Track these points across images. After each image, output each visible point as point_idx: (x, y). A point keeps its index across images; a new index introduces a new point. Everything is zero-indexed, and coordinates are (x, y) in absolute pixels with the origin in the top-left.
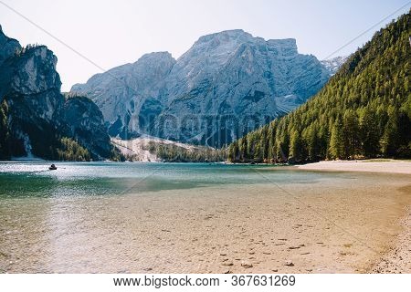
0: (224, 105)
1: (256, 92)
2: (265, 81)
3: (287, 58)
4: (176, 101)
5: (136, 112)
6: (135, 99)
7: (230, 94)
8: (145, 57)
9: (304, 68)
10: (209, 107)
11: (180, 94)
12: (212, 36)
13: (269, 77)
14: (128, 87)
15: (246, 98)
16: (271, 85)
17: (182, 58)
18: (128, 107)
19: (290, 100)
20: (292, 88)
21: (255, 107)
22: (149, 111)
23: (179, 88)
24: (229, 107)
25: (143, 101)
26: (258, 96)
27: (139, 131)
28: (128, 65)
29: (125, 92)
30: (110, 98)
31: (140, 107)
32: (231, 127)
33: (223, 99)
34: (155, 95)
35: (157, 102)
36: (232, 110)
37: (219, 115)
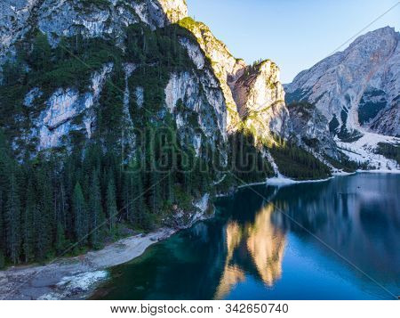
5: (355, 105)
6: (351, 92)
8: (359, 40)
18: (343, 103)
22: (370, 103)
27: (361, 130)
28: (337, 54)
29: (338, 86)
30: (322, 96)
31: (358, 101)
34: (376, 84)
35: (380, 93)
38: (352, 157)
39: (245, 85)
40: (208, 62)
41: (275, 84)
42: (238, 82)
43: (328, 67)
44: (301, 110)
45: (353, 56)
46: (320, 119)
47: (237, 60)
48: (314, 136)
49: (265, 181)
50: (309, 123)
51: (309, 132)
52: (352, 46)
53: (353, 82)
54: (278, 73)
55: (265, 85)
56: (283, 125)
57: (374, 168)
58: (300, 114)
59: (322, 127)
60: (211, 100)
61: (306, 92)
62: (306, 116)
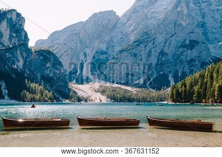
0: (162, 53)
1: (191, 41)
2: (199, 31)
4: (121, 51)
5: (89, 59)
6: (88, 51)
7: (167, 44)
8: (95, 16)
10: (149, 55)
11: (124, 45)
14: (81, 42)
15: (181, 46)
16: (205, 34)
17: (125, 15)
18: (82, 57)
21: (191, 54)
22: (99, 59)
23: (123, 41)
24: (167, 54)
25: (94, 52)
26: (193, 44)
27: (91, 77)
28: (81, 23)
29: (79, 45)
31: (92, 57)
32: (169, 72)
33: (161, 48)
34: (104, 47)
35: (105, 53)
36: (170, 57)
37: (158, 62)
38: (80, 93)
52: (90, 18)
53: (89, 44)
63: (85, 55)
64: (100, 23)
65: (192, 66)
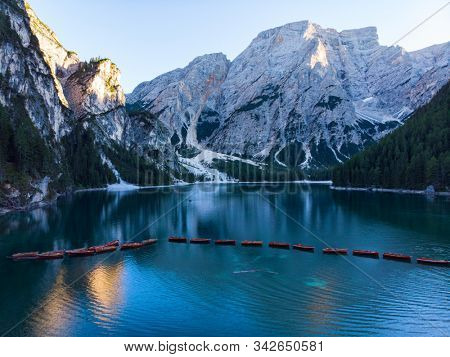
0: (293, 114)
1: (331, 98)
2: (338, 83)
3: (365, 52)
4: (237, 111)
5: (194, 122)
6: (190, 110)
7: (300, 102)
8: (197, 60)
9: (388, 63)
10: (276, 116)
11: (240, 102)
12: (273, 31)
13: (343, 77)
14: (182, 98)
15: (319, 105)
16: (346, 87)
17: (239, 59)
18: (184, 119)
19: (370, 105)
20: (373, 90)
21: (331, 115)
22: (206, 123)
23: (238, 96)
24: (300, 116)
25: (199, 111)
26: (333, 102)
27: (199, 147)
28: (178, 70)
29: (179, 103)
30: (163, 110)
31: (197, 120)
32: (303, 140)
33: (292, 107)
34: (211, 105)
35: (215, 114)
36: (303, 119)
37: (288, 126)
38: (192, 170)
39: (79, 83)
40: (34, 41)
41: (115, 87)
42: (71, 78)
43: (169, 82)
44: (142, 119)
45: (192, 74)
46: (162, 131)
47: (69, 53)
48: (157, 147)
49: (106, 186)
50: (152, 134)
51: (151, 143)
52: (191, 64)
53: (192, 100)
54: (119, 76)
55: (104, 86)
56: (124, 133)
57: (209, 180)
58: (142, 123)
59: (163, 139)
60: (40, 88)
61: (147, 106)
62: (149, 126)
63: (188, 116)
64: (205, 71)
65: (333, 132)
